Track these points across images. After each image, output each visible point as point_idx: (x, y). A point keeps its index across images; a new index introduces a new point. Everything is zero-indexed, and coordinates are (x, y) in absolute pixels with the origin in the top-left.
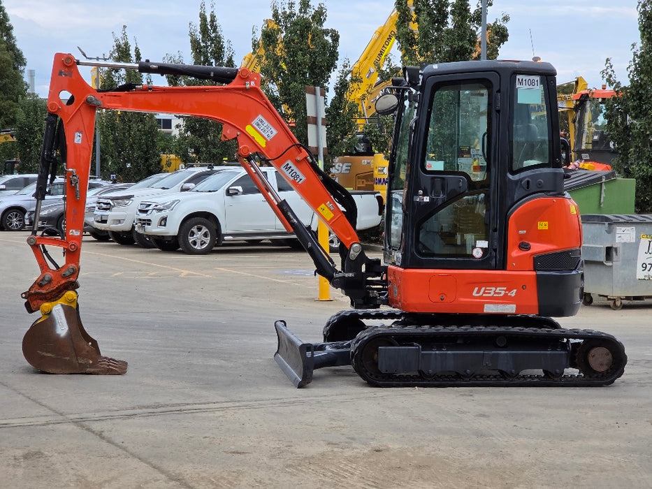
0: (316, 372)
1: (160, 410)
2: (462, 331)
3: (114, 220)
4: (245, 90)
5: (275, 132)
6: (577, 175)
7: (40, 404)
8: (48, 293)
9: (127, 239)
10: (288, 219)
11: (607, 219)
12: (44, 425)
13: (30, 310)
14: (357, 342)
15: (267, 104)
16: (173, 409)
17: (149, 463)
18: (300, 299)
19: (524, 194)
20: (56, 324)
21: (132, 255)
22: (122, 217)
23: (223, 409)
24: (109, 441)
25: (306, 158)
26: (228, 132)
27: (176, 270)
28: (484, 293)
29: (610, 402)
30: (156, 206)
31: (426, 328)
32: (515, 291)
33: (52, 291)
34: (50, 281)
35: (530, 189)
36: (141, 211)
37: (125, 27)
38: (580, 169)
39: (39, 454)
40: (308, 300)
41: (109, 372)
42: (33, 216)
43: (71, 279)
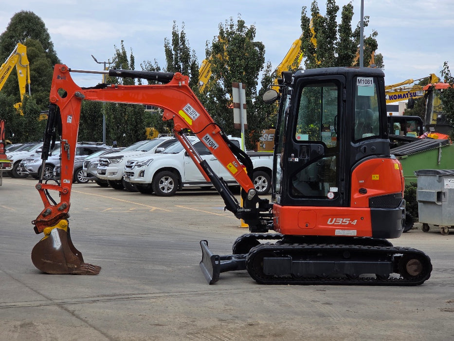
0: (222, 274)
1: (115, 297)
2: (320, 247)
3: (110, 173)
4: (178, 87)
5: (198, 115)
6: (423, 142)
7: (39, 293)
8: (49, 221)
9: (119, 185)
10: (207, 173)
11: (438, 173)
12: (38, 306)
13: (37, 232)
14: (249, 254)
15: (193, 96)
16: (123, 297)
17: (100, 331)
18: (229, 226)
19: (362, 157)
20: (53, 241)
21: (120, 197)
22: (116, 171)
23: (156, 297)
24: (78, 317)
25: (219, 132)
26: (167, 115)
27: (148, 207)
28: (335, 222)
29: (417, 296)
30: (137, 163)
31: (296, 246)
32: (356, 221)
33: (52, 220)
34: (50, 213)
35: (367, 153)
36: (127, 166)
37: (122, 41)
38: (428, 138)
39: (31, 324)
40: (233, 227)
41: (88, 273)
42: (59, 170)
43: (64, 212)
